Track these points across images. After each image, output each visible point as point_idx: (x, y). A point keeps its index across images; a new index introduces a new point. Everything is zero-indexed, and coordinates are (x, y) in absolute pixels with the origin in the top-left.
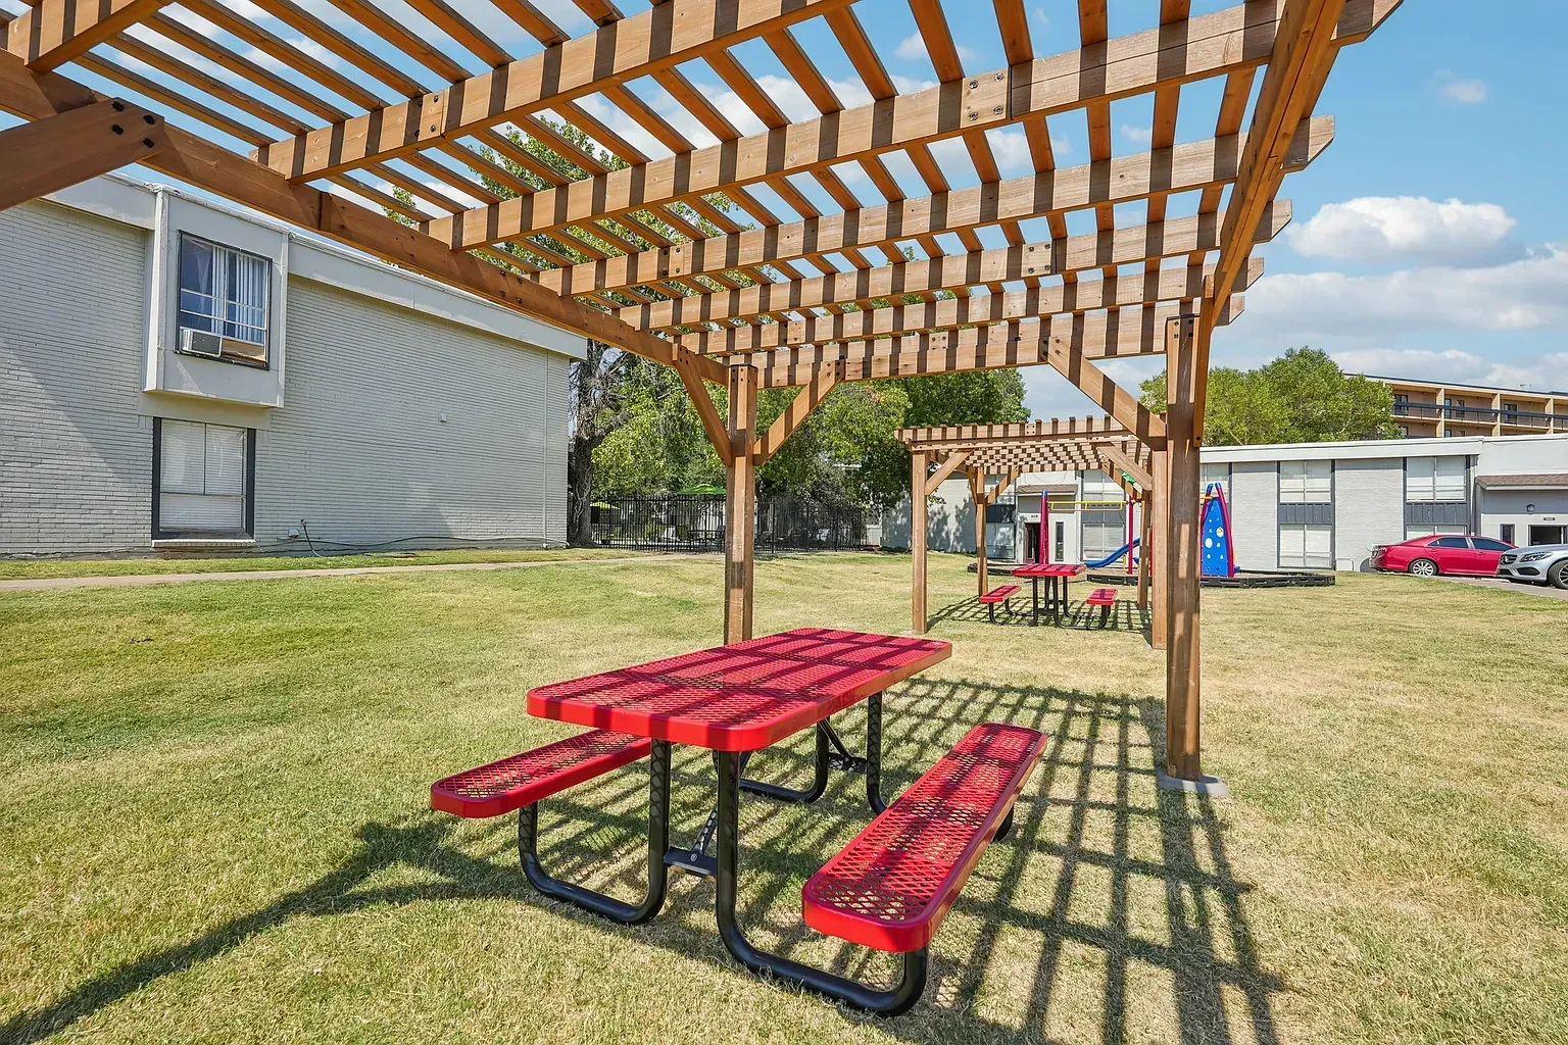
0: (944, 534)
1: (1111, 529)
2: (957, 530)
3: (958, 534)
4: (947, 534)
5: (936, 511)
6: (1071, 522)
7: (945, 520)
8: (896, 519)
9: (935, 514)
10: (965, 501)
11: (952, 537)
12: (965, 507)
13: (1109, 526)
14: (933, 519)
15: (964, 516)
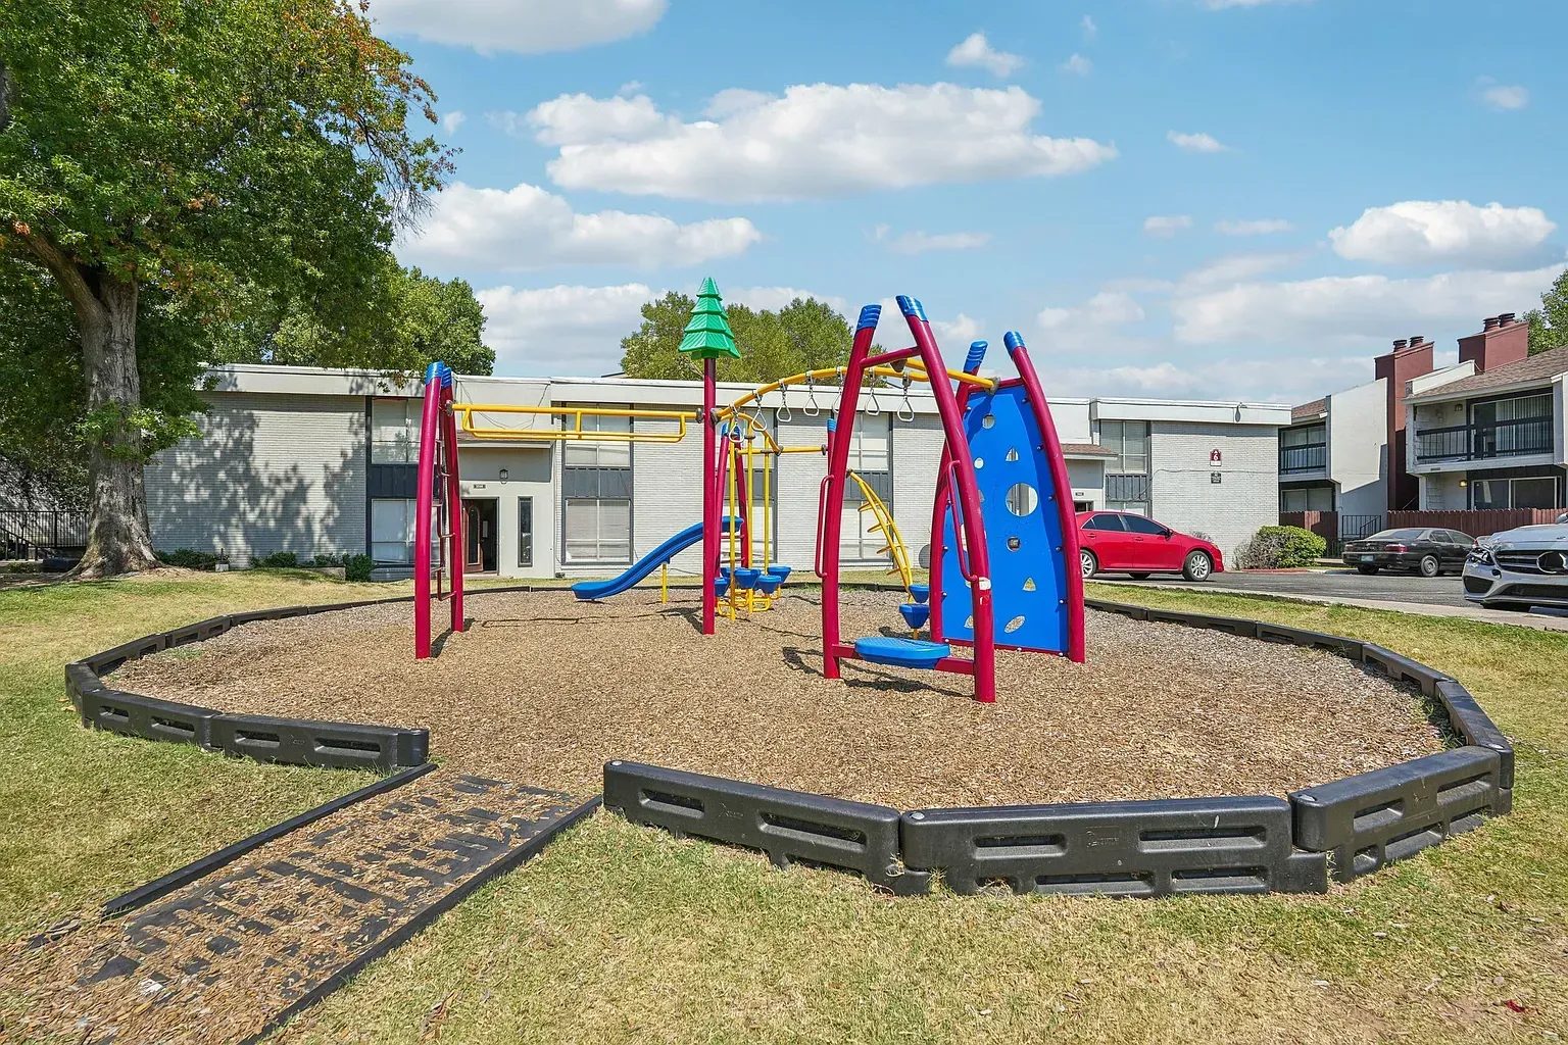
0: (300, 523)
1: (610, 508)
2: (329, 512)
3: (330, 521)
4: (308, 521)
5: (281, 475)
6: (546, 496)
7: (301, 492)
8: (181, 490)
9: (278, 481)
10: (343, 454)
11: (317, 527)
12: (345, 466)
13: (606, 504)
14: (273, 492)
15: (342, 485)
